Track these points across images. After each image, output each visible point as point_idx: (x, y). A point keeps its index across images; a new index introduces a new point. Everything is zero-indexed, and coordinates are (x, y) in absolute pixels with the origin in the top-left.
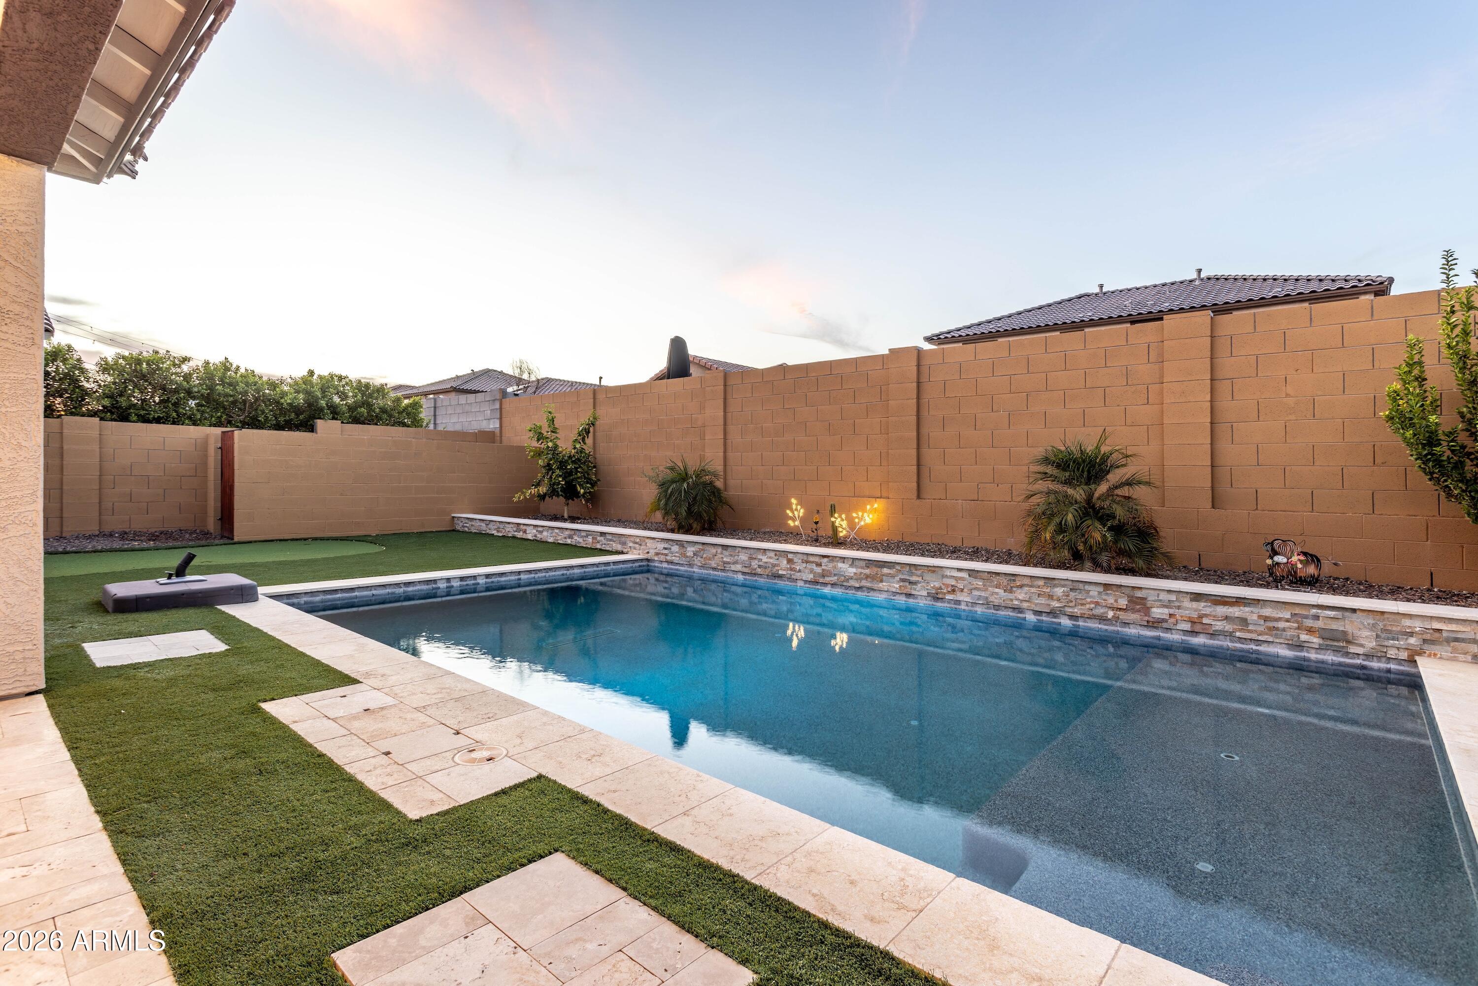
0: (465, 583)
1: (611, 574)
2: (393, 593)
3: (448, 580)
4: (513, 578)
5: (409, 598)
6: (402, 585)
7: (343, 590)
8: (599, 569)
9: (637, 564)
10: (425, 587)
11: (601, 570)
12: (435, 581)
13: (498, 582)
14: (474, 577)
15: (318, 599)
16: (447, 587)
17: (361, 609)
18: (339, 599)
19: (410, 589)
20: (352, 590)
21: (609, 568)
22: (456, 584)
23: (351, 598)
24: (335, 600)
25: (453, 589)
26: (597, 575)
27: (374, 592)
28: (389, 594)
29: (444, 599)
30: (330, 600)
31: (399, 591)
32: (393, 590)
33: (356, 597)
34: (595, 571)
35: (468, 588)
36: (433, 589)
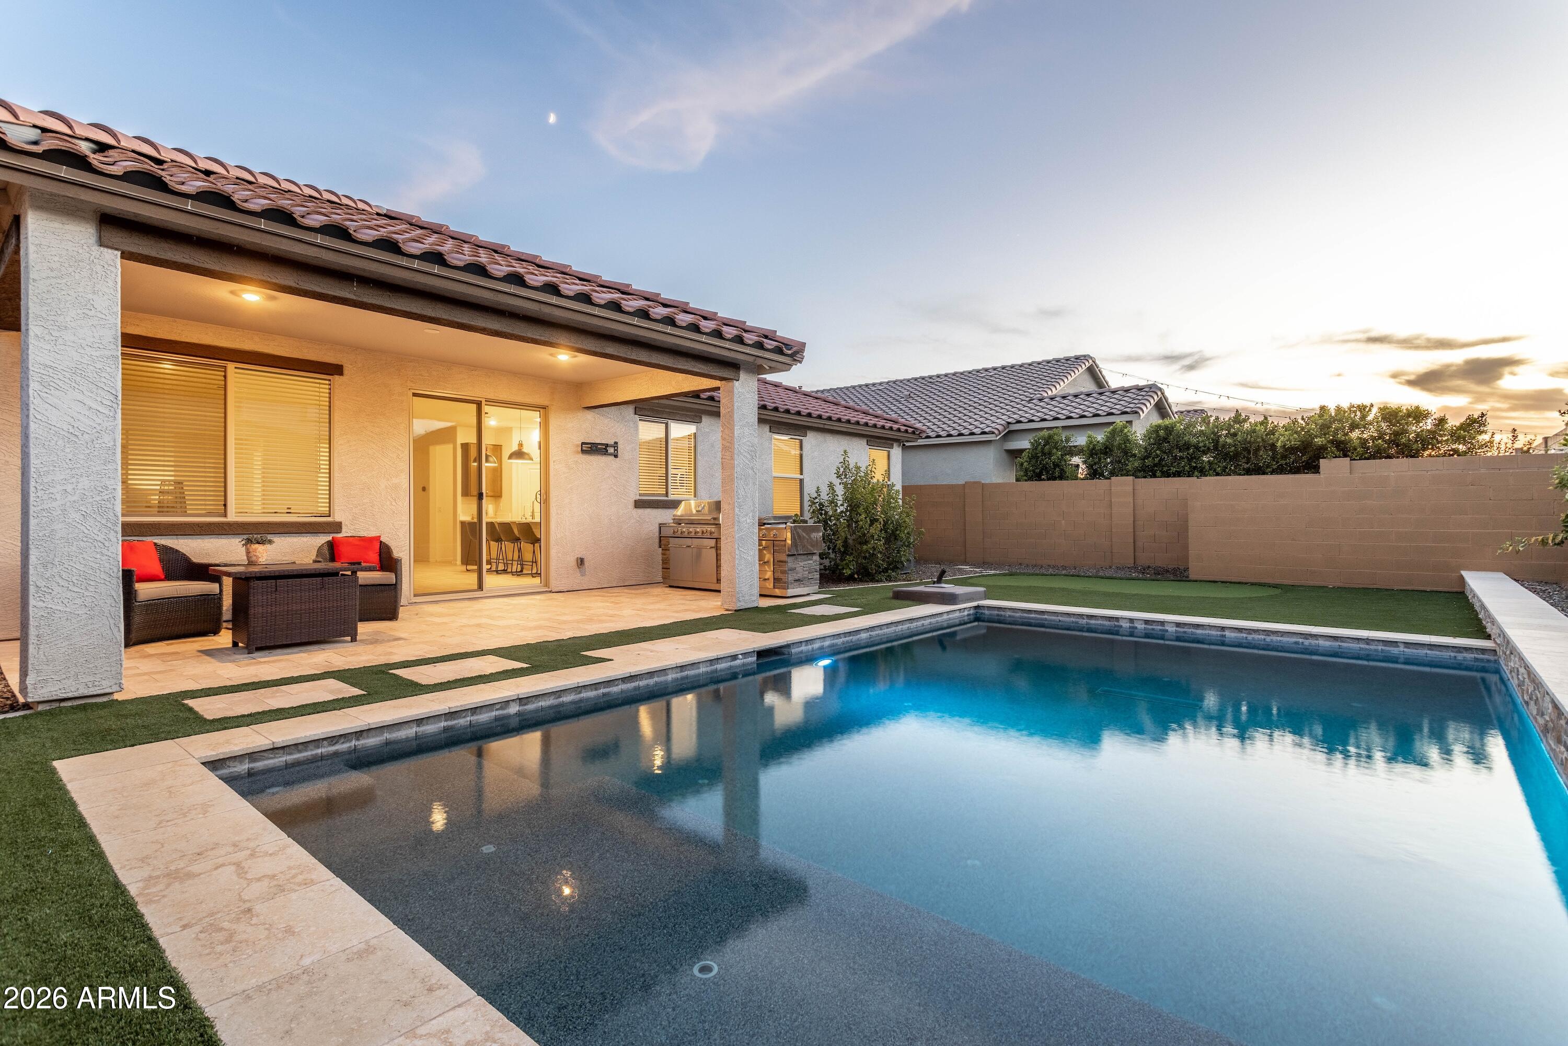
0: (1150, 627)
1: (1402, 660)
2: (1077, 623)
3: (1131, 620)
4: (1214, 633)
5: (1090, 630)
6: (1085, 617)
7: (1036, 612)
8: (1372, 647)
9: (1469, 656)
10: (1107, 623)
11: (1376, 650)
12: (1117, 619)
13: (1193, 633)
14: (1162, 623)
15: (1018, 615)
16: (1130, 627)
17: (1048, 630)
18: (1033, 618)
19: (1093, 622)
20: (1043, 612)
21: (1394, 651)
22: (1140, 626)
23: (1042, 619)
24: (1029, 618)
25: (1136, 631)
26: (1368, 655)
27: (1061, 618)
28: (1073, 622)
29: (1124, 638)
30: (1026, 618)
31: (1084, 621)
32: (1077, 620)
33: (1046, 619)
34: (1361, 649)
35: (1154, 633)
36: (1116, 626)
